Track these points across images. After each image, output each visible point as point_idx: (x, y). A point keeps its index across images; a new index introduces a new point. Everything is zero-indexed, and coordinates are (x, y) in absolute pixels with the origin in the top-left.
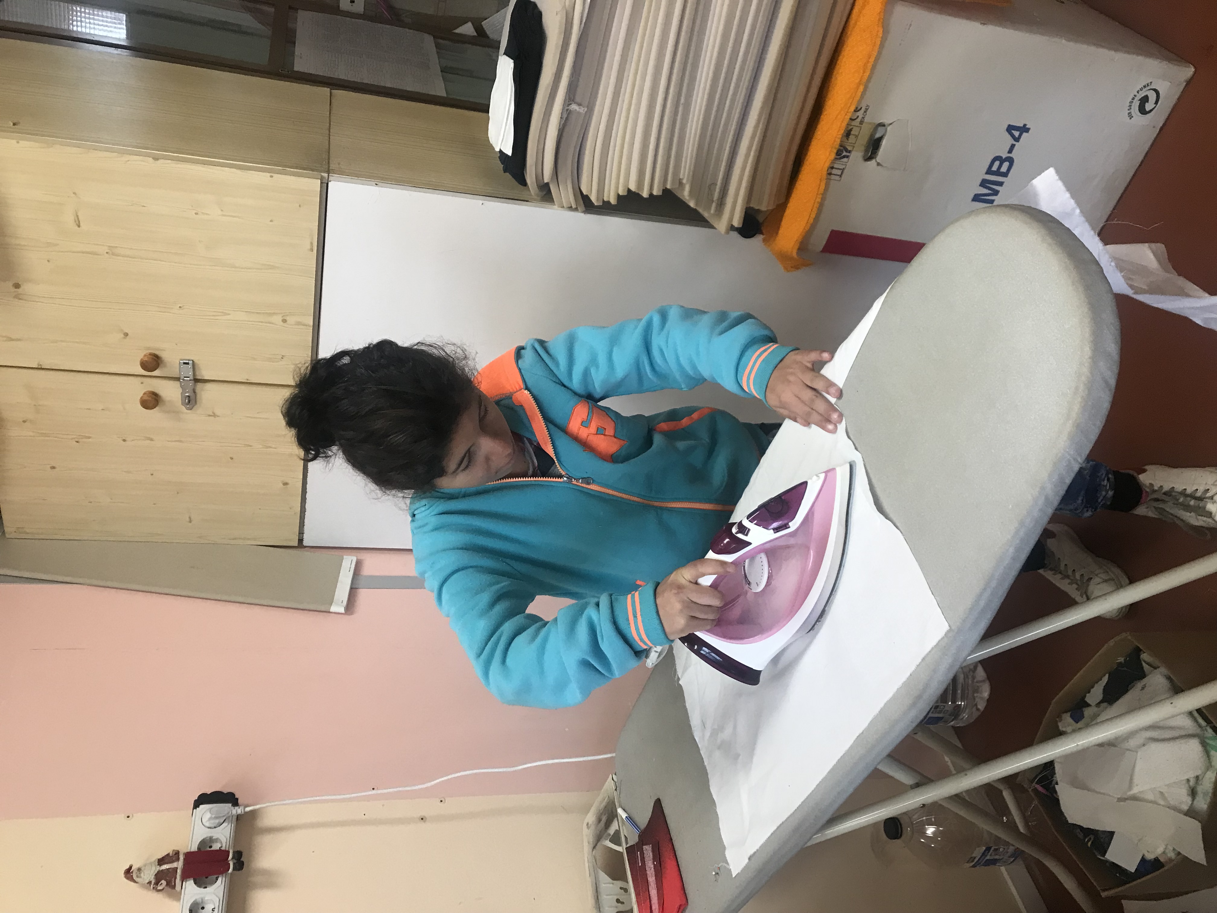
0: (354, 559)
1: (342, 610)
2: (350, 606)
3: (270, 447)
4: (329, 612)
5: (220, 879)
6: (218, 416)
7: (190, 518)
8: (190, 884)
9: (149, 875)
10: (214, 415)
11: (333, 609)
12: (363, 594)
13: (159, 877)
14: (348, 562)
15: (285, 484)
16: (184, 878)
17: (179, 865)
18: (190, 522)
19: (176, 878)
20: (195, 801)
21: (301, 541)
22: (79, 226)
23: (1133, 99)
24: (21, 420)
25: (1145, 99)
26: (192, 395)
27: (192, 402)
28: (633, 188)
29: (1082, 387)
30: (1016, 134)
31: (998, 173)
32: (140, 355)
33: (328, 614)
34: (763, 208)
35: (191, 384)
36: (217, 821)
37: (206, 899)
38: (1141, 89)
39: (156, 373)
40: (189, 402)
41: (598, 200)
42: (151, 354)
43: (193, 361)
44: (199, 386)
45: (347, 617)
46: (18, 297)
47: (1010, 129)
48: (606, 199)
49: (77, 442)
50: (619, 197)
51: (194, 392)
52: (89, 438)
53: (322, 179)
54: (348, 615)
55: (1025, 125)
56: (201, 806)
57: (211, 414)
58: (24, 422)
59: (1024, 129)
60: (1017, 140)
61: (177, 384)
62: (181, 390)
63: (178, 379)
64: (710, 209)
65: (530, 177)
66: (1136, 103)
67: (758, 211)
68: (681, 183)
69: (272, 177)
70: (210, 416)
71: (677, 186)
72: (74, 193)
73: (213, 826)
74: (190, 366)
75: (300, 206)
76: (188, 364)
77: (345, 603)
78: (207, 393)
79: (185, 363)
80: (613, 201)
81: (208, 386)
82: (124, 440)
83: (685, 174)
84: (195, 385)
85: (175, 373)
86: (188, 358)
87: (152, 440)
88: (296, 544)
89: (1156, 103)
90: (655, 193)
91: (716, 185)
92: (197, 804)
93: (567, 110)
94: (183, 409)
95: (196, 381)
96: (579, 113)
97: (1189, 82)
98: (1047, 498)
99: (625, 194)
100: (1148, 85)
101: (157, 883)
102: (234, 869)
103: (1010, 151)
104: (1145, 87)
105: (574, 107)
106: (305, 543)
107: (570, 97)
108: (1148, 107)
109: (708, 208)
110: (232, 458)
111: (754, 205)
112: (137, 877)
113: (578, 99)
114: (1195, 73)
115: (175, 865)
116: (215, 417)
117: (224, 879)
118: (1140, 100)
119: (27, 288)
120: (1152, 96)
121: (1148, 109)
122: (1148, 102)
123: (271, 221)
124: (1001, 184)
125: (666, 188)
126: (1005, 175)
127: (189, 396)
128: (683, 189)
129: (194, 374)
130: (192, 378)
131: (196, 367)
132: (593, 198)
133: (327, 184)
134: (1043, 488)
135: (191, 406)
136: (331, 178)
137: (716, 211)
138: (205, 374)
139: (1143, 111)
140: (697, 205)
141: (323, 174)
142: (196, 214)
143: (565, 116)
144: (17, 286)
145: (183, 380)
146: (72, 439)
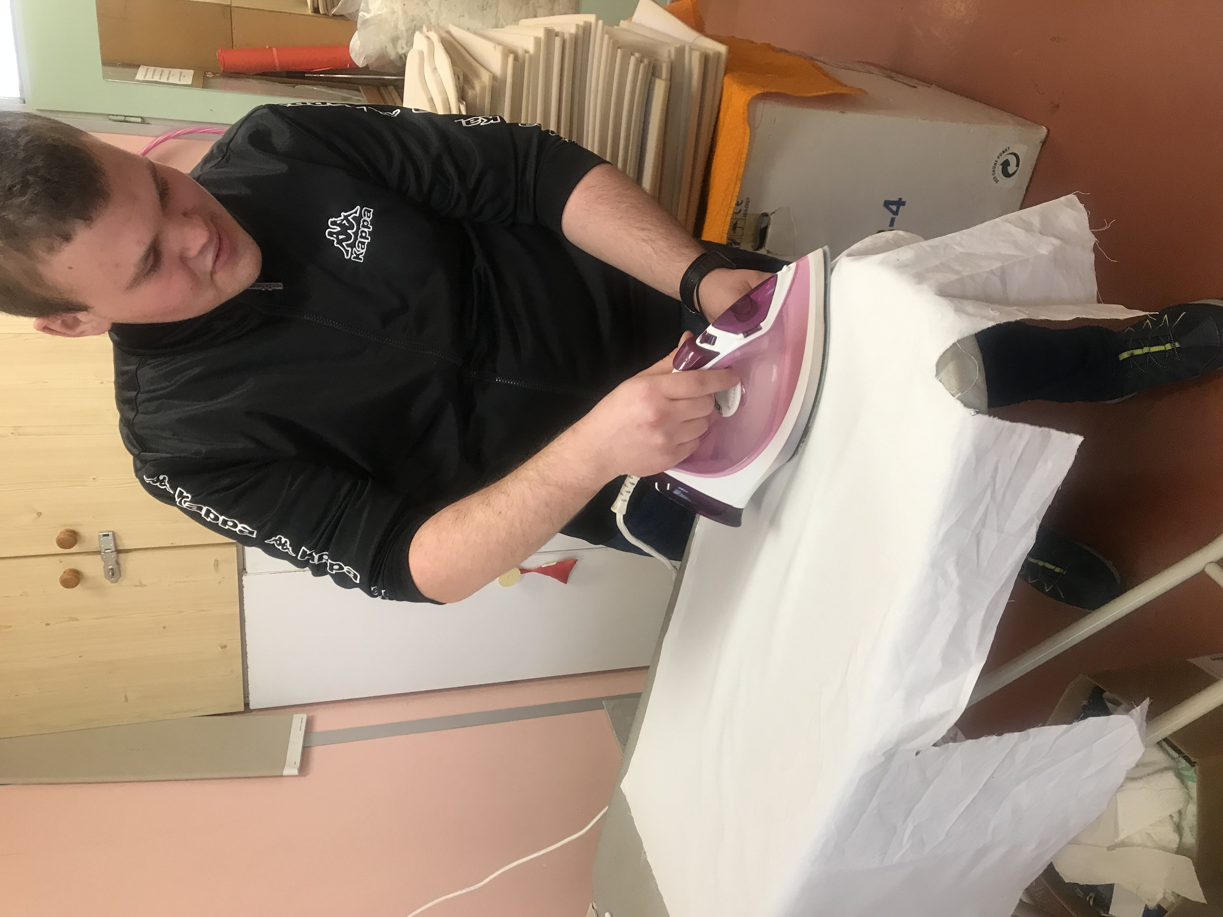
0: (305, 716)
1: (295, 772)
2: (304, 767)
3: (204, 610)
4: (282, 776)
6: (145, 586)
7: (126, 697)
10: (141, 585)
11: (286, 772)
12: (318, 753)
14: (299, 721)
15: (224, 647)
18: (126, 700)
21: (247, 705)
25: (1006, 164)
26: (116, 566)
27: (117, 573)
30: (894, 208)
32: (57, 533)
33: (282, 778)
35: (114, 555)
39: (74, 549)
40: (113, 574)
42: (68, 531)
43: (113, 532)
44: (122, 556)
45: (302, 778)
47: (887, 204)
51: (118, 563)
52: (10, 627)
54: (302, 776)
55: (900, 199)
57: (138, 583)
59: (900, 203)
60: (896, 213)
61: (99, 557)
62: (103, 564)
63: (98, 553)
66: (999, 168)
70: (136, 586)
74: (110, 537)
76: (108, 535)
77: (298, 764)
78: (130, 562)
79: (104, 535)
81: (131, 555)
82: (48, 624)
84: (117, 557)
85: (95, 547)
86: (109, 529)
87: (76, 620)
88: (242, 709)
89: (1017, 165)
94: (107, 583)
95: (119, 552)
97: (1044, 143)
100: (1006, 150)
104: (1004, 152)
106: (252, 706)
108: (1011, 170)
110: (164, 628)
114: (1048, 133)
116: (142, 587)
118: (1002, 164)
120: (1013, 160)
121: (1011, 172)
122: (1009, 165)
127: (112, 569)
129: (116, 545)
130: (113, 549)
131: (117, 537)
135: (115, 579)
138: (126, 543)
139: (1007, 174)
145: (105, 552)
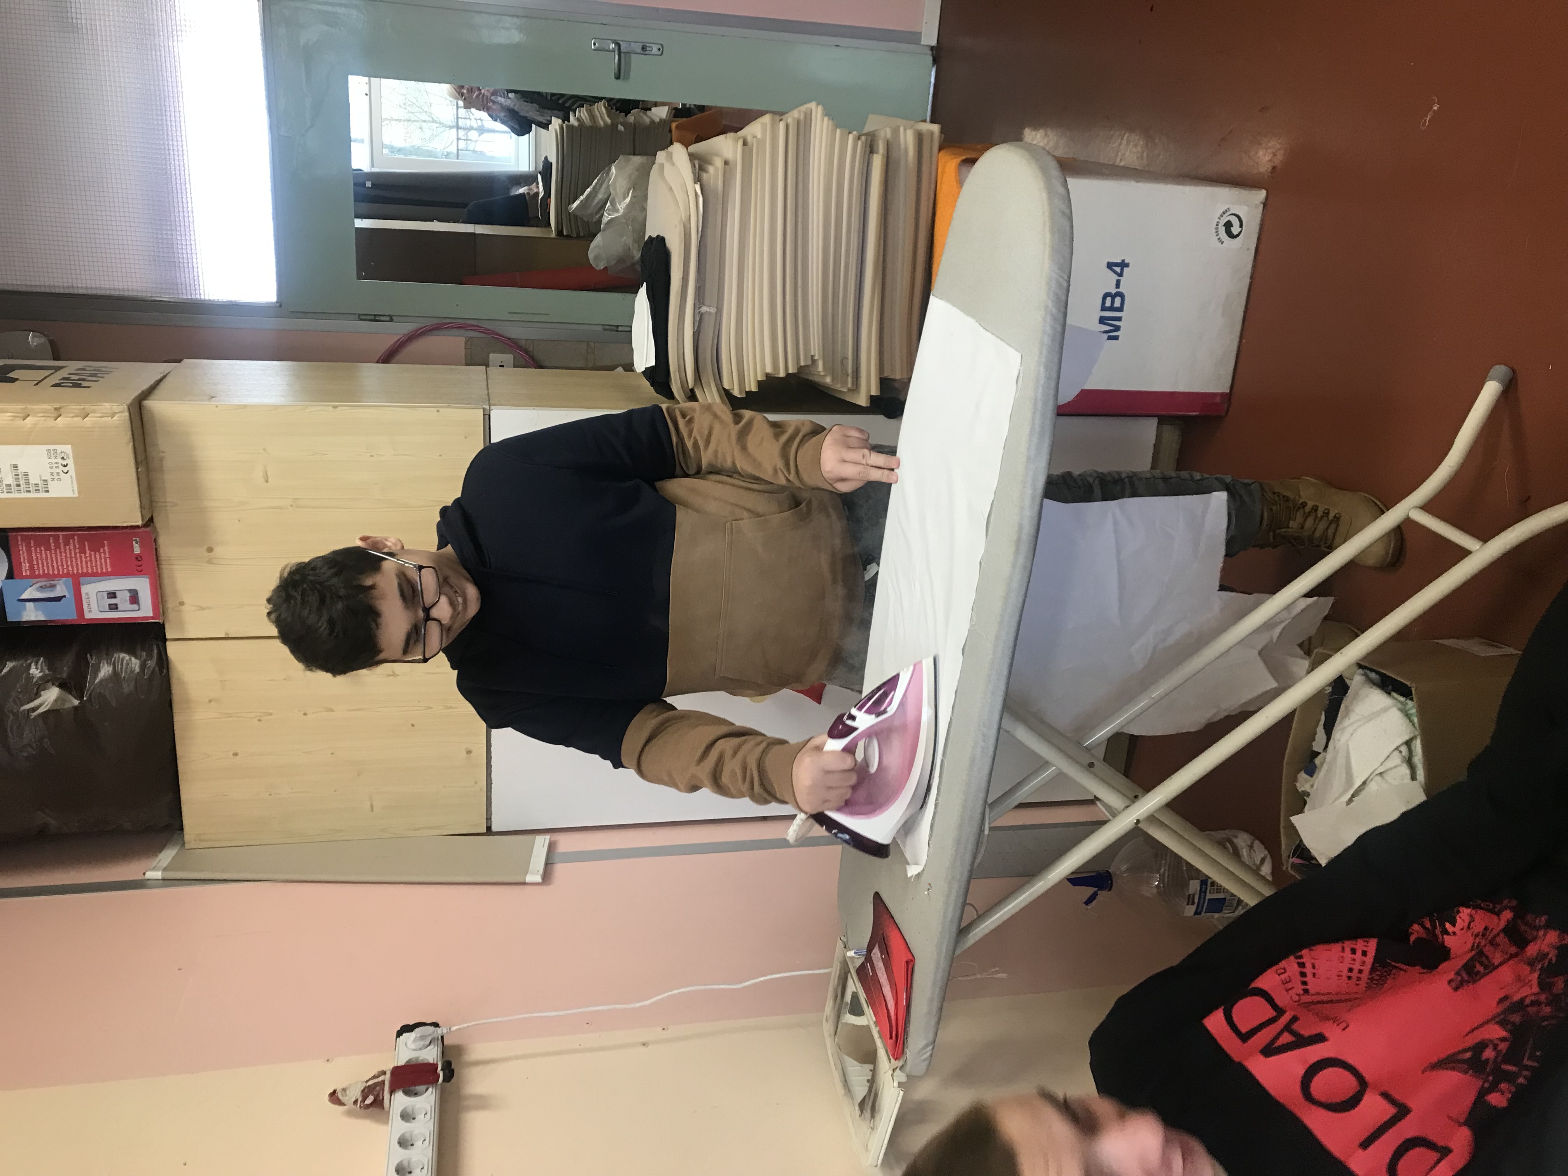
0: (547, 838)
1: (538, 879)
2: (547, 875)
3: (451, 708)
4: (524, 884)
5: (430, 1090)
6: (398, 675)
7: (372, 806)
8: (399, 1096)
9: (355, 1093)
11: (529, 878)
12: (560, 869)
13: (365, 1093)
14: (541, 843)
15: (469, 752)
16: (392, 1092)
17: (387, 1078)
18: (372, 810)
19: (383, 1090)
20: (398, 1032)
21: (489, 828)
22: (267, 481)
23: (1217, 225)
24: (207, 700)
25: (1228, 225)
28: (769, 370)
29: (1047, 219)
30: (1118, 269)
31: (1112, 308)
33: (524, 886)
34: (898, 377)
36: (422, 1043)
37: (417, 1107)
38: (1222, 216)
41: (740, 393)
45: (544, 887)
46: (210, 562)
47: (1110, 266)
48: (747, 390)
49: (259, 720)
50: (760, 383)
52: (271, 714)
53: (484, 410)
54: (546, 885)
55: (1123, 261)
56: (404, 1035)
58: (210, 701)
59: (1123, 265)
60: (1120, 275)
64: (846, 383)
65: (676, 387)
66: (1222, 230)
67: (894, 380)
68: (814, 361)
69: (438, 411)
70: (389, 676)
71: (809, 363)
72: (264, 449)
73: (418, 1047)
75: (466, 438)
77: (541, 871)
80: (754, 388)
82: (305, 714)
83: (816, 349)
87: (332, 710)
88: (485, 831)
89: (1241, 226)
90: (790, 372)
91: (848, 358)
92: (399, 1034)
93: (699, 312)
96: (710, 313)
97: (1265, 204)
98: (1052, 315)
99: (764, 378)
100: (1226, 211)
101: (365, 1098)
102: (444, 1081)
103: (1118, 286)
104: (1224, 213)
105: (704, 309)
106: (494, 829)
107: (700, 299)
108: (1235, 230)
109: (845, 383)
110: (413, 725)
111: (887, 374)
112: (342, 1095)
113: (707, 301)
114: (1267, 193)
115: (381, 1078)
117: (434, 1090)
118: (1224, 225)
119: (219, 551)
120: (1235, 221)
121: (1235, 232)
122: (1232, 226)
123: (440, 456)
124: (1119, 319)
125: (801, 366)
126: (1120, 309)
128: (817, 366)
132: (736, 393)
133: (489, 415)
134: (1046, 307)
136: (492, 407)
137: (853, 384)
139: (1231, 236)
140: (833, 379)
141: (485, 406)
142: (372, 456)
143: (698, 318)
144: (210, 550)
146: (256, 717)
